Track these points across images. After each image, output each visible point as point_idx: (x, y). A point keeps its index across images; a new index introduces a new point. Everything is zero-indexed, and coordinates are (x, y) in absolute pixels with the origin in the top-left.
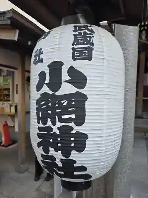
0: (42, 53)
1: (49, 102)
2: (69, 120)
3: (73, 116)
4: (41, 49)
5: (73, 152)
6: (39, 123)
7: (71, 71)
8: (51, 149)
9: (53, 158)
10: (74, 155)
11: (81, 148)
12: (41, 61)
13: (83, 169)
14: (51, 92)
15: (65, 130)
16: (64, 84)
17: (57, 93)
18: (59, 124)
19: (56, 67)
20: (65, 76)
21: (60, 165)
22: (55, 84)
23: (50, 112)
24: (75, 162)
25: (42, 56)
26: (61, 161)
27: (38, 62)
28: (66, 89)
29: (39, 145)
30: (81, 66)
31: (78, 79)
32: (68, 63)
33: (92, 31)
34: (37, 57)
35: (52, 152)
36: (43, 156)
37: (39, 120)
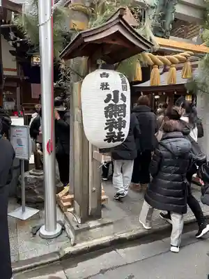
0: (108, 85)
1: (113, 108)
3: (123, 114)
5: (122, 128)
7: (122, 95)
8: (114, 128)
9: (114, 133)
10: (123, 130)
12: (109, 89)
13: (124, 135)
14: (114, 104)
15: (120, 119)
17: (117, 104)
18: (118, 117)
19: (116, 93)
20: (120, 97)
21: (117, 135)
22: (116, 100)
23: (114, 112)
24: (122, 133)
25: (108, 87)
26: (118, 133)
27: (105, 89)
28: (121, 102)
29: (106, 129)
34: (105, 86)
35: (114, 130)
36: (108, 134)
37: (106, 117)
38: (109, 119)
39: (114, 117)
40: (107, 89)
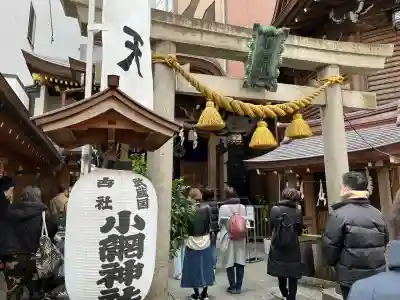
0: (111, 201)
1: (117, 242)
2: (134, 255)
3: (136, 252)
4: (108, 198)
5: (134, 280)
6: (103, 261)
7: (137, 218)
8: (115, 282)
9: (117, 290)
10: (135, 283)
11: (138, 276)
12: (111, 208)
13: (139, 291)
14: (119, 234)
15: (130, 264)
16: (131, 228)
17: (125, 235)
18: (125, 260)
19: (124, 215)
20: (132, 222)
21: (121, 293)
22: (124, 227)
23: (117, 250)
24: (134, 288)
25: (109, 204)
26: (124, 290)
27: (104, 208)
28: (133, 231)
29: (99, 282)
31: (140, 223)
32: (135, 212)
33: (146, 186)
34: (104, 203)
35: (116, 284)
36: (103, 292)
37: (102, 259)
38: (107, 262)
39: (116, 260)
40: (107, 207)
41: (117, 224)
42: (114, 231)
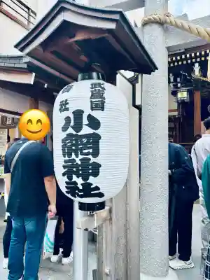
1: (73, 140)
2: (88, 154)
4: (67, 100)
6: (65, 157)
7: (90, 117)
9: (75, 183)
11: (96, 174)
13: (97, 188)
14: (74, 133)
22: (78, 127)
23: (74, 148)
24: (92, 184)
28: (86, 130)
29: (64, 175)
30: (96, 114)
31: (94, 123)
33: (104, 89)
34: (63, 106)
36: (67, 183)
37: (64, 155)
41: (72, 124)
42: (70, 131)
